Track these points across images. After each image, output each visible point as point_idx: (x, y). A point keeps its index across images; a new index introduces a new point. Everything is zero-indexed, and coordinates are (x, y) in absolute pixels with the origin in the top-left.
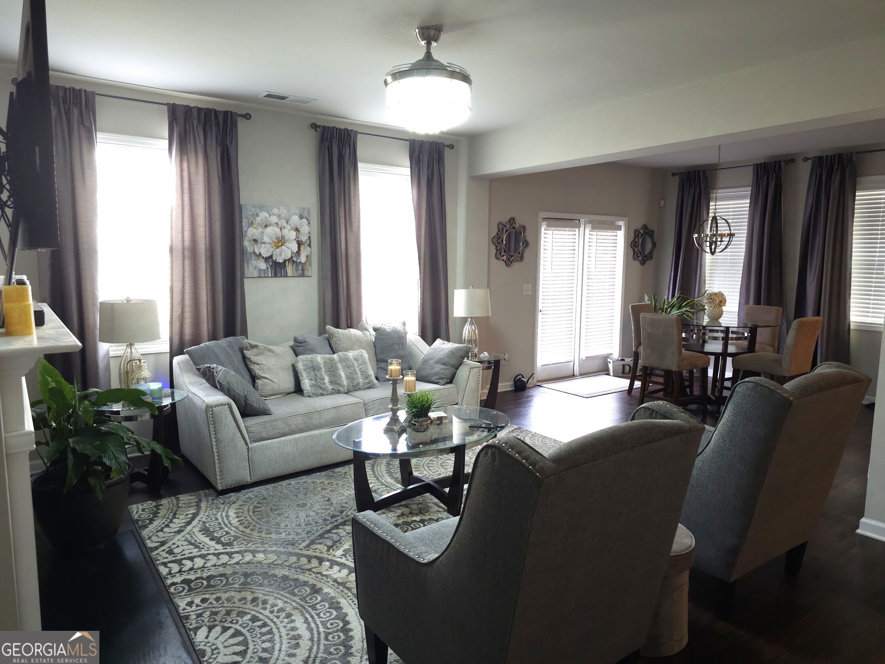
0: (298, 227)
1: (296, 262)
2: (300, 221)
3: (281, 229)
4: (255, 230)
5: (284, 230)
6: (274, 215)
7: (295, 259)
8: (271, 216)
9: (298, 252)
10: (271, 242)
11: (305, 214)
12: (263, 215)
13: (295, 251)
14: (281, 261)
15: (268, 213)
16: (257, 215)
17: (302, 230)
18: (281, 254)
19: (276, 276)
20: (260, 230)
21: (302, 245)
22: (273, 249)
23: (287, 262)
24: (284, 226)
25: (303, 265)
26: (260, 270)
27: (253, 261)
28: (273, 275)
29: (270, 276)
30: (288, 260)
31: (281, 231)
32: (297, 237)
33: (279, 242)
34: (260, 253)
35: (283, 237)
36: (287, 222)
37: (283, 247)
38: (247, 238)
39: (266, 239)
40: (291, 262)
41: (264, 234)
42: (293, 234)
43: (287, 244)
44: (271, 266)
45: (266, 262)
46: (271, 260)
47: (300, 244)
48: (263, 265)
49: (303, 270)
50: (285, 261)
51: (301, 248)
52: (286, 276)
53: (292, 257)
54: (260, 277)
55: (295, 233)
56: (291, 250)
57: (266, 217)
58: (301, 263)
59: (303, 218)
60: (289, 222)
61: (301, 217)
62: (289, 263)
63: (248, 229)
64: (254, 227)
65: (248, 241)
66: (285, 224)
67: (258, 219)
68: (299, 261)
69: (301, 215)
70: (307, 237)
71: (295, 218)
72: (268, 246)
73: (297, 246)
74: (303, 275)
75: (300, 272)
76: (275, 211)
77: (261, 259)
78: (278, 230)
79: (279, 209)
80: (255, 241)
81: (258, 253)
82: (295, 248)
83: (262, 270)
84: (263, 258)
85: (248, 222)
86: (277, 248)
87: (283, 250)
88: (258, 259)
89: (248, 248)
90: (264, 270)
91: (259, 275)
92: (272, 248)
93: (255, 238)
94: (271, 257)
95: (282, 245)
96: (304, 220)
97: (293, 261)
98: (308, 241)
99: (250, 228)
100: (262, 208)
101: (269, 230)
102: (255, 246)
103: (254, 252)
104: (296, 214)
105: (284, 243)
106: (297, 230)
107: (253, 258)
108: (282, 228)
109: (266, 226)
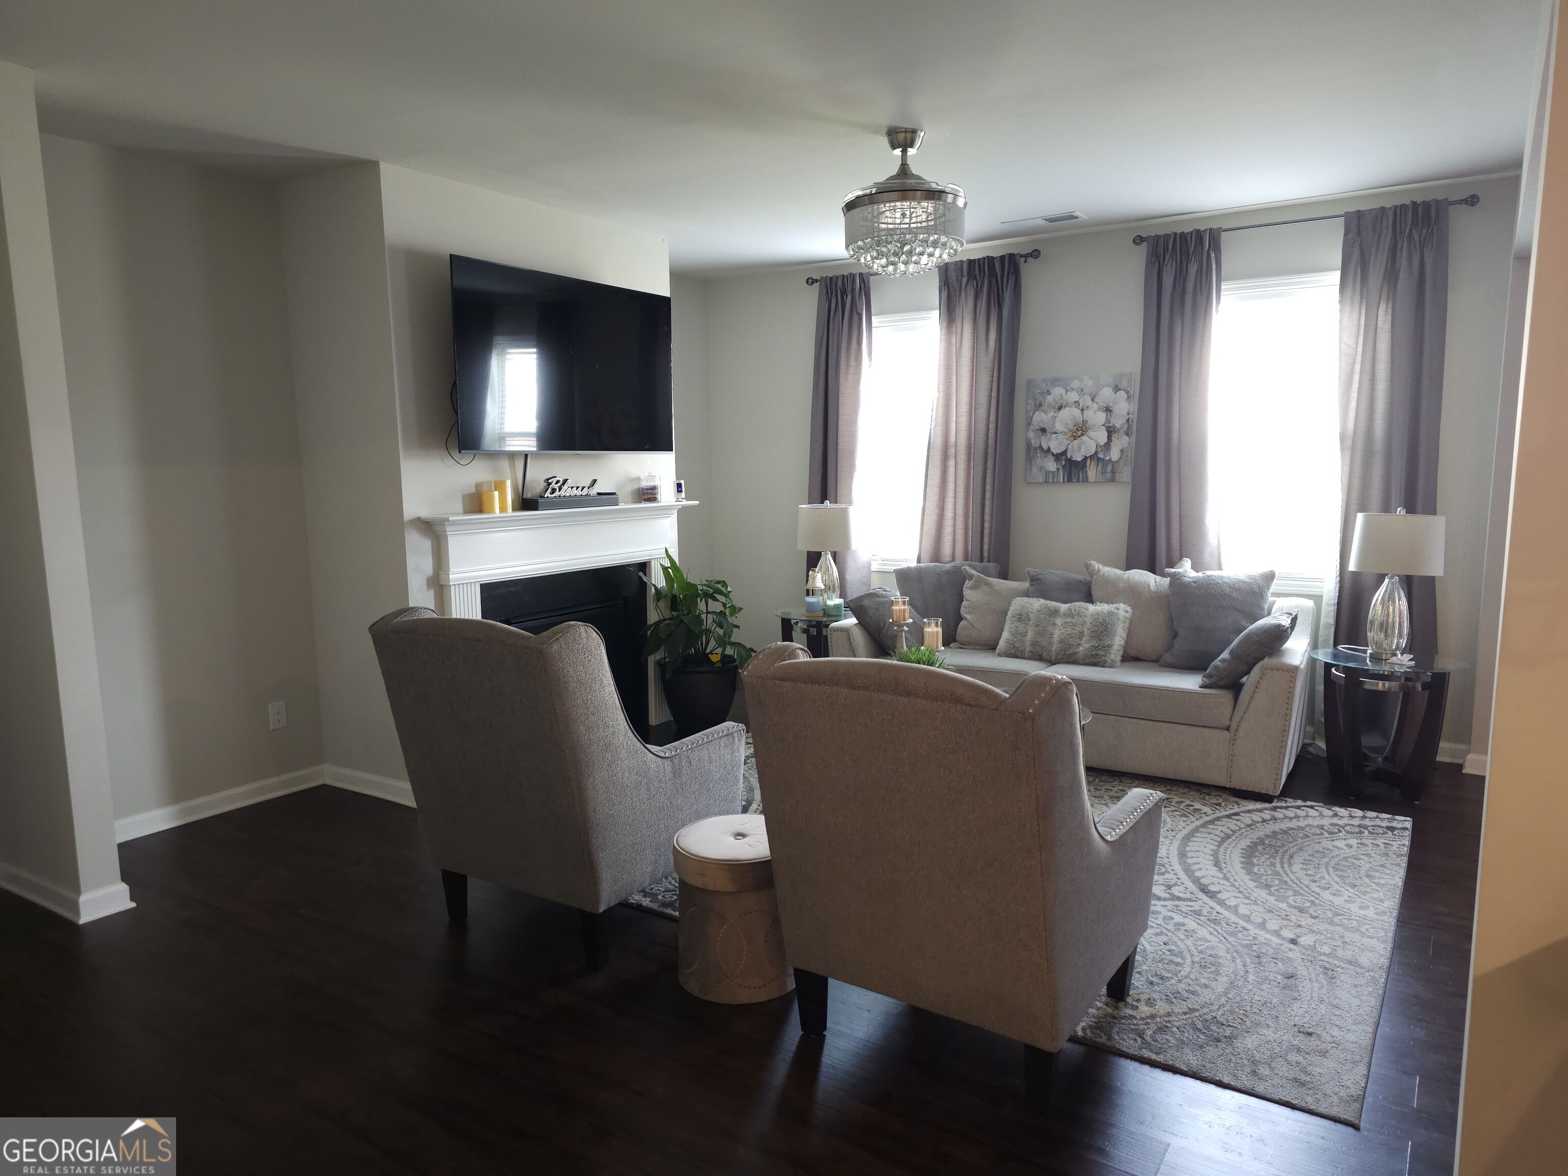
0: (1111, 405)
1: (1104, 460)
2: (1114, 395)
3: (1082, 410)
4: (1043, 415)
5: (1087, 411)
6: (1073, 389)
7: (1101, 455)
8: (1068, 393)
9: (1108, 445)
10: (1067, 430)
11: (1124, 383)
12: (1058, 391)
13: (1102, 444)
14: (1079, 459)
15: (1064, 388)
16: (1049, 393)
17: (1115, 410)
18: (1079, 448)
19: (1070, 480)
20: (1051, 414)
21: (1114, 433)
22: (1068, 442)
23: (1089, 460)
24: (1087, 405)
25: (1114, 464)
26: (1047, 473)
27: (1038, 460)
28: (1066, 480)
29: (1062, 480)
30: (1091, 457)
31: (1082, 413)
32: (1108, 421)
33: (1078, 431)
34: (1049, 448)
35: (1084, 422)
36: (1093, 400)
37: (1084, 438)
38: (1032, 427)
39: (1059, 427)
40: (1096, 460)
41: (1057, 419)
42: (1101, 417)
43: (1091, 433)
44: (1064, 466)
45: (1056, 461)
46: (1064, 458)
47: (1111, 431)
48: (1051, 465)
49: (1113, 472)
50: (1086, 458)
51: (1113, 438)
52: (1086, 480)
53: (1096, 453)
54: (1046, 482)
55: (1104, 414)
56: (1096, 441)
57: (1061, 395)
58: (1111, 461)
59: (1120, 390)
60: (1097, 399)
61: (1117, 389)
62: (1091, 463)
63: (1034, 413)
64: (1043, 411)
65: (1033, 431)
66: (1089, 403)
67: (1049, 398)
68: (1107, 458)
69: (1117, 386)
70: (1124, 420)
71: (1106, 394)
72: (1061, 437)
73: (1106, 434)
74: (1113, 480)
75: (1108, 475)
76: (1076, 384)
77: (1050, 456)
78: (1077, 412)
79: (1081, 380)
80: (1043, 430)
81: (1045, 447)
82: (1102, 437)
83: (1050, 472)
84: (1053, 455)
85: (1035, 404)
86: (1075, 439)
87: (1084, 442)
88: (1046, 457)
89: (1033, 442)
90: (1053, 472)
91: (1046, 480)
92: (1067, 439)
93: (1043, 426)
94: (1065, 453)
95: (1082, 435)
96: (1122, 394)
97: (1099, 459)
98: (1126, 426)
99: (1037, 412)
100: (1056, 382)
101: (1065, 413)
102: (1043, 437)
103: (1041, 447)
104: (1108, 386)
105: (1086, 432)
106: (1108, 410)
107: (1039, 455)
108: (1085, 408)
109: (1060, 408)
